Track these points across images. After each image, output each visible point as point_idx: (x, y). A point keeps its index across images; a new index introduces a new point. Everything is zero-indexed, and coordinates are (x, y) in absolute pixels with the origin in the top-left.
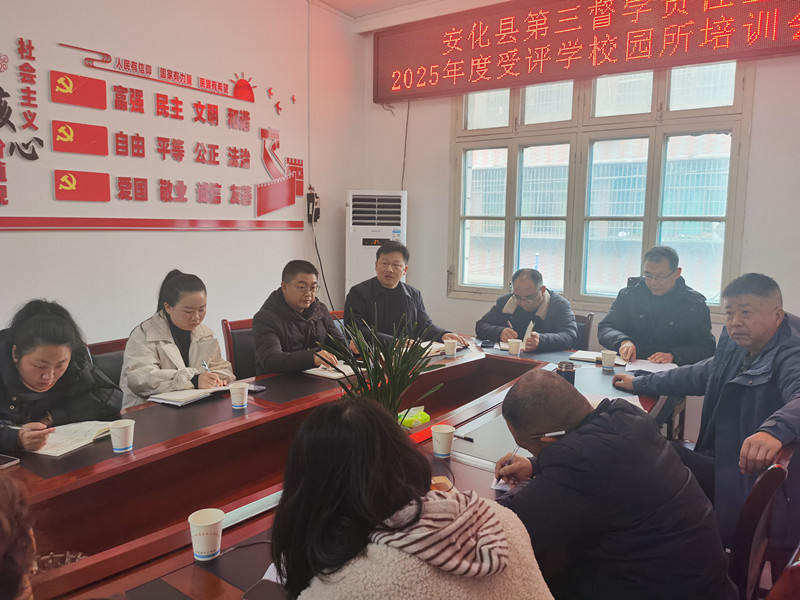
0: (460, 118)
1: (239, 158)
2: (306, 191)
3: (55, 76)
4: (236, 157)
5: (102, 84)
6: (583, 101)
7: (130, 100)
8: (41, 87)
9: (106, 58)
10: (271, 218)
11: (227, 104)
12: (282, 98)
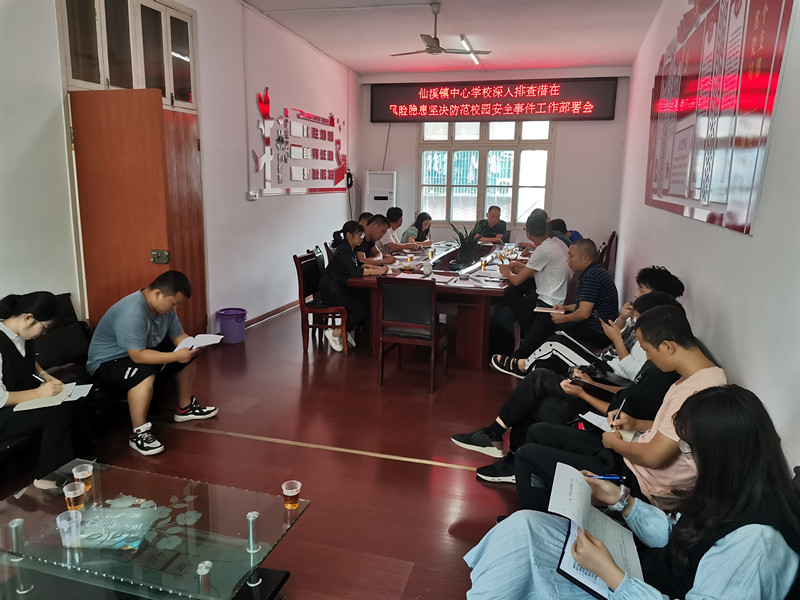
0: (421, 133)
1: (331, 156)
2: (347, 172)
6: (484, 132)
9: (302, 113)
10: (338, 186)
11: (328, 129)
12: (341, 123)
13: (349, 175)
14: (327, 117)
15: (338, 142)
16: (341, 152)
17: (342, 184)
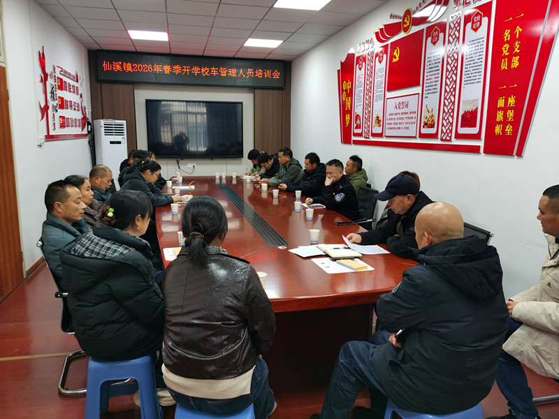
14: (74, 74)
15: (81, 96)
16: (83, 105)
17: (85, 132)
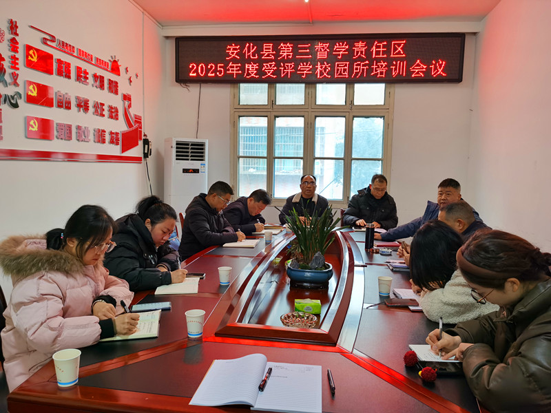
0: (237, 97)
1: (113, 114)
2: (143, 138)
3: (29, 48)
4: (112, 112)
5: (51, 56)
6: (311, 96)
7: (64, 70)
8: (21, 55)
9: (53, 39)
10: (128, 153)
11: (108, 76)
12: (131, 73)
13: (146, 142)
